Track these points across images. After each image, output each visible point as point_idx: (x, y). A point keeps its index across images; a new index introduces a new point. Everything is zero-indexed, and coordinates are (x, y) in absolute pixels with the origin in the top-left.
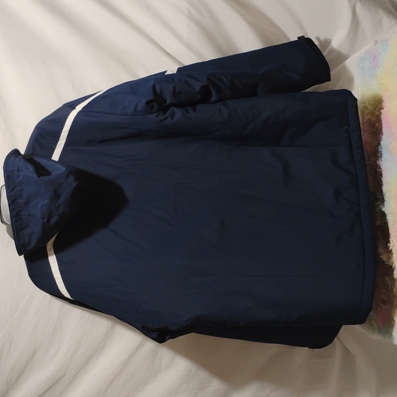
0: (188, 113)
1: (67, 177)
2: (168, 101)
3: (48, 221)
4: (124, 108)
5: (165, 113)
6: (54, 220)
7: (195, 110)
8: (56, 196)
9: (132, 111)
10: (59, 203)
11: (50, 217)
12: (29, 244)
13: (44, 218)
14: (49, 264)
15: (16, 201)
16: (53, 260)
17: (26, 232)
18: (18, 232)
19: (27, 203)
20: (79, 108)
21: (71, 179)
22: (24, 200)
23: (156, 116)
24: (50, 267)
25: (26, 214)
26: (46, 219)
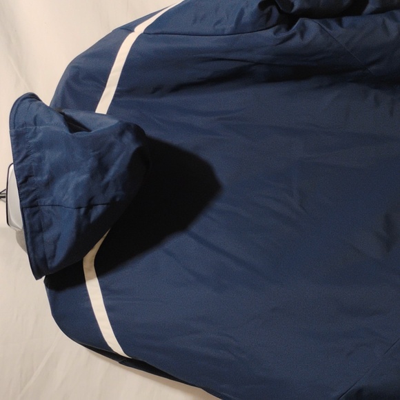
0: (330, 28)
1: (122, 134)
2: (296, 6)
3: (87, 214)
4: (219, 22)
5: (289, 28)
6: (97, 211)
7: (340, 24)
8: (101, 168)
9: (233, 25)
10: (106, 180)
11: (90, 206)
12: (53, 256)
13: (79, 208)
14: (87, 295)
15: (30, 180)
16: (93, 287)
17: (49, 236)
18: (34, 235)
19: (50, 183)
20: (140, 29)
21: (128, 138)
22: (46, 177)
23: (275, 33)
24: (88, 300)
25: (49, 202)
26: (82, 210)
